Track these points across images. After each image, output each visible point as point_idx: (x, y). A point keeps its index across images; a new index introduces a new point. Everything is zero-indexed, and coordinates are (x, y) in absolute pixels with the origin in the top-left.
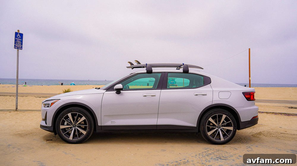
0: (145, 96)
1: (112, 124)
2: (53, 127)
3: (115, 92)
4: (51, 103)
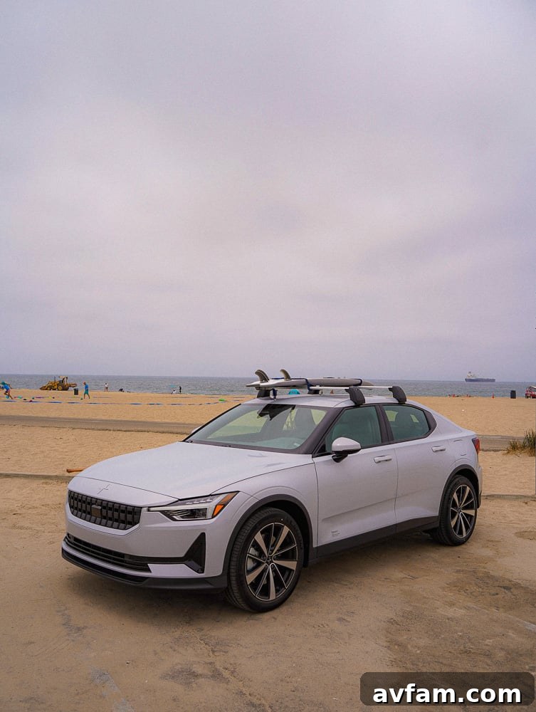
0: (379, 462)
1: (334, 538)
3: (329, 457)
4: (210, 505)
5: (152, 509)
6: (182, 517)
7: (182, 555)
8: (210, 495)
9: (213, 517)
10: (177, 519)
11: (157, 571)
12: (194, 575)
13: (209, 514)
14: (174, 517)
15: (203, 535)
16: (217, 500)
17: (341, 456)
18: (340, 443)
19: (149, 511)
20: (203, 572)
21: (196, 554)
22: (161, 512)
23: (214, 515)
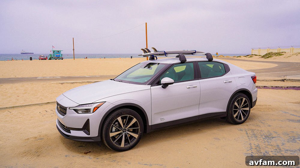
0: (189, 88)
1: (161, 121)
2: (100, 137)
3: (161, 86)
4: (92, 107)
5: (70, 108)
6: (82, 112)
7: (81, 127)
8: (92, 103)
10: (80, 113)
11: (74, 133)
12: (86, 135)
13: (92, 111)
14: (78, 112)
15: (88, 120)
16: (95, 105)
17: (165, 86)
18: (165, 80)
19: (69, 109)
20: (89, 135)
21: (86, 127)
22: (73, 109)
23: (94, 111)
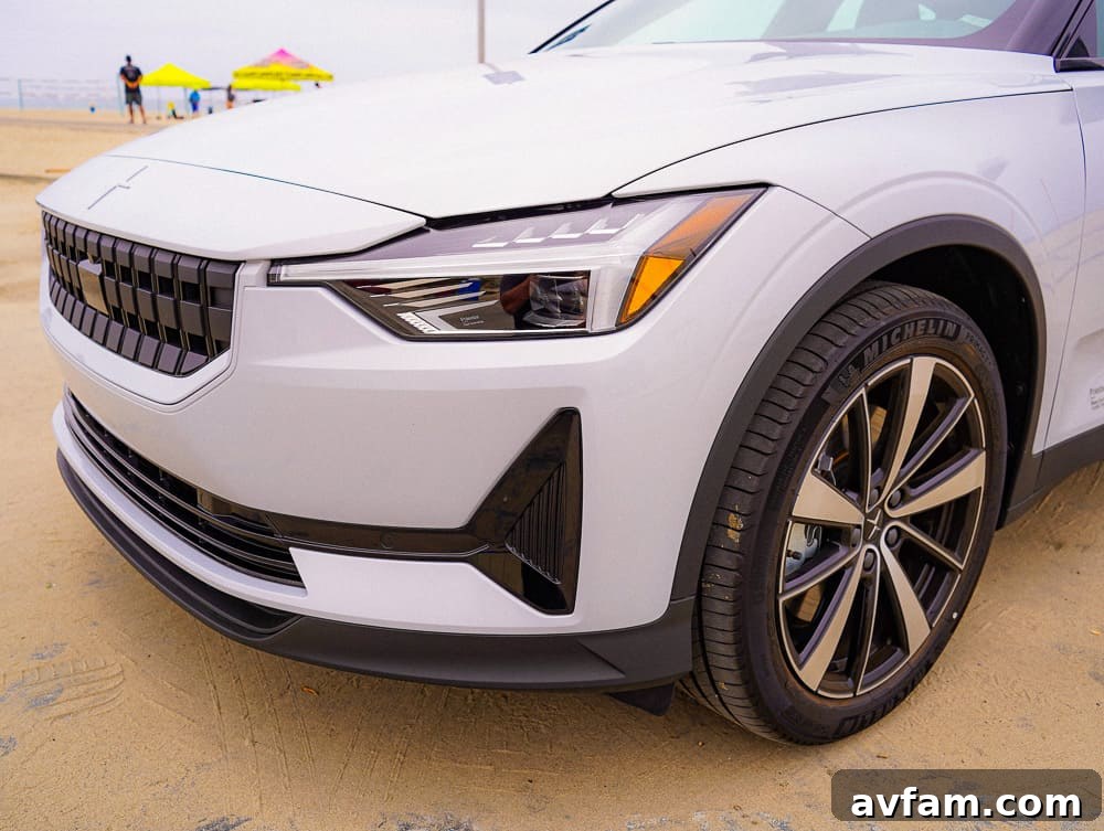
1: (1095, 415)
6: (453, 320)
8: (609, 200)
9: (625, 322)
10: (427, 329)
13: (602, 309)
14: (408, 317)
15: (565, 425)
16: (646, 228)
19: (272, 281)
22: (335, 287)
23: (634, 307)
